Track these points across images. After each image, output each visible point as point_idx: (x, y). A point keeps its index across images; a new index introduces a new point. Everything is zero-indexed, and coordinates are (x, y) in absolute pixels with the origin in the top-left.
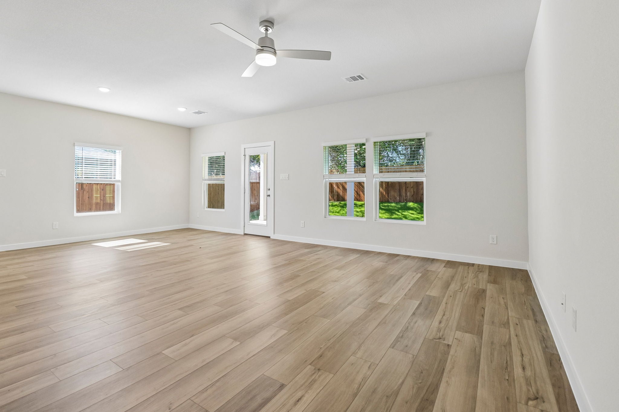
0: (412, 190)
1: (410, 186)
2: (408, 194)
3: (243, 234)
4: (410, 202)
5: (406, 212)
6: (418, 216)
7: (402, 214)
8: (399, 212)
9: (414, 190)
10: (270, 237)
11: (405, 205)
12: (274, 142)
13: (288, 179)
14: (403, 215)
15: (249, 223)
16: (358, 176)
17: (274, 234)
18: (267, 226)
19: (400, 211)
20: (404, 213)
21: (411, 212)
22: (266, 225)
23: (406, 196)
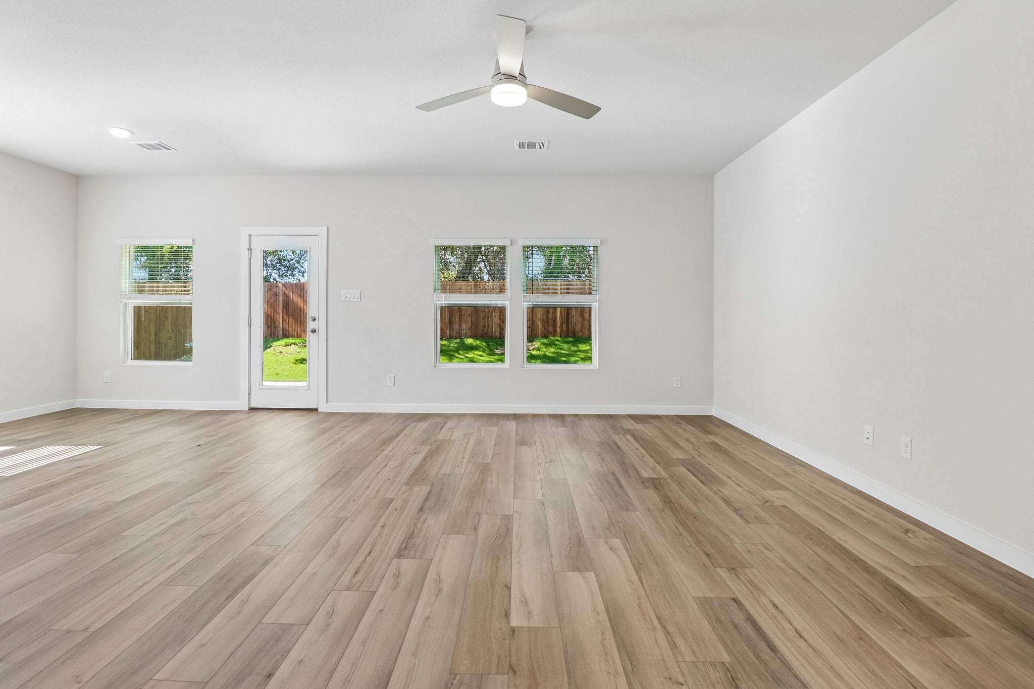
0: (469, 319)
1: (466, 314)
2: (464, 326)
3: (247, 409)
4: (467, 337)
5: (470, 353)
6: (490, 358)
7: (467, 357)
8: (459, 354)
9: (473, 320)
10: (316, 410)
11: (462, 343)
12: (328, 228)
13: (359, 299)
14: (468, 359)
15: (262, 387)
16: (496, 298)
17: (327, 402)
18: (309, 389)
19: (461, 352)
20: (467, 355)
21: (477, 352)
22: (307, 388)
23: (460, 330)
